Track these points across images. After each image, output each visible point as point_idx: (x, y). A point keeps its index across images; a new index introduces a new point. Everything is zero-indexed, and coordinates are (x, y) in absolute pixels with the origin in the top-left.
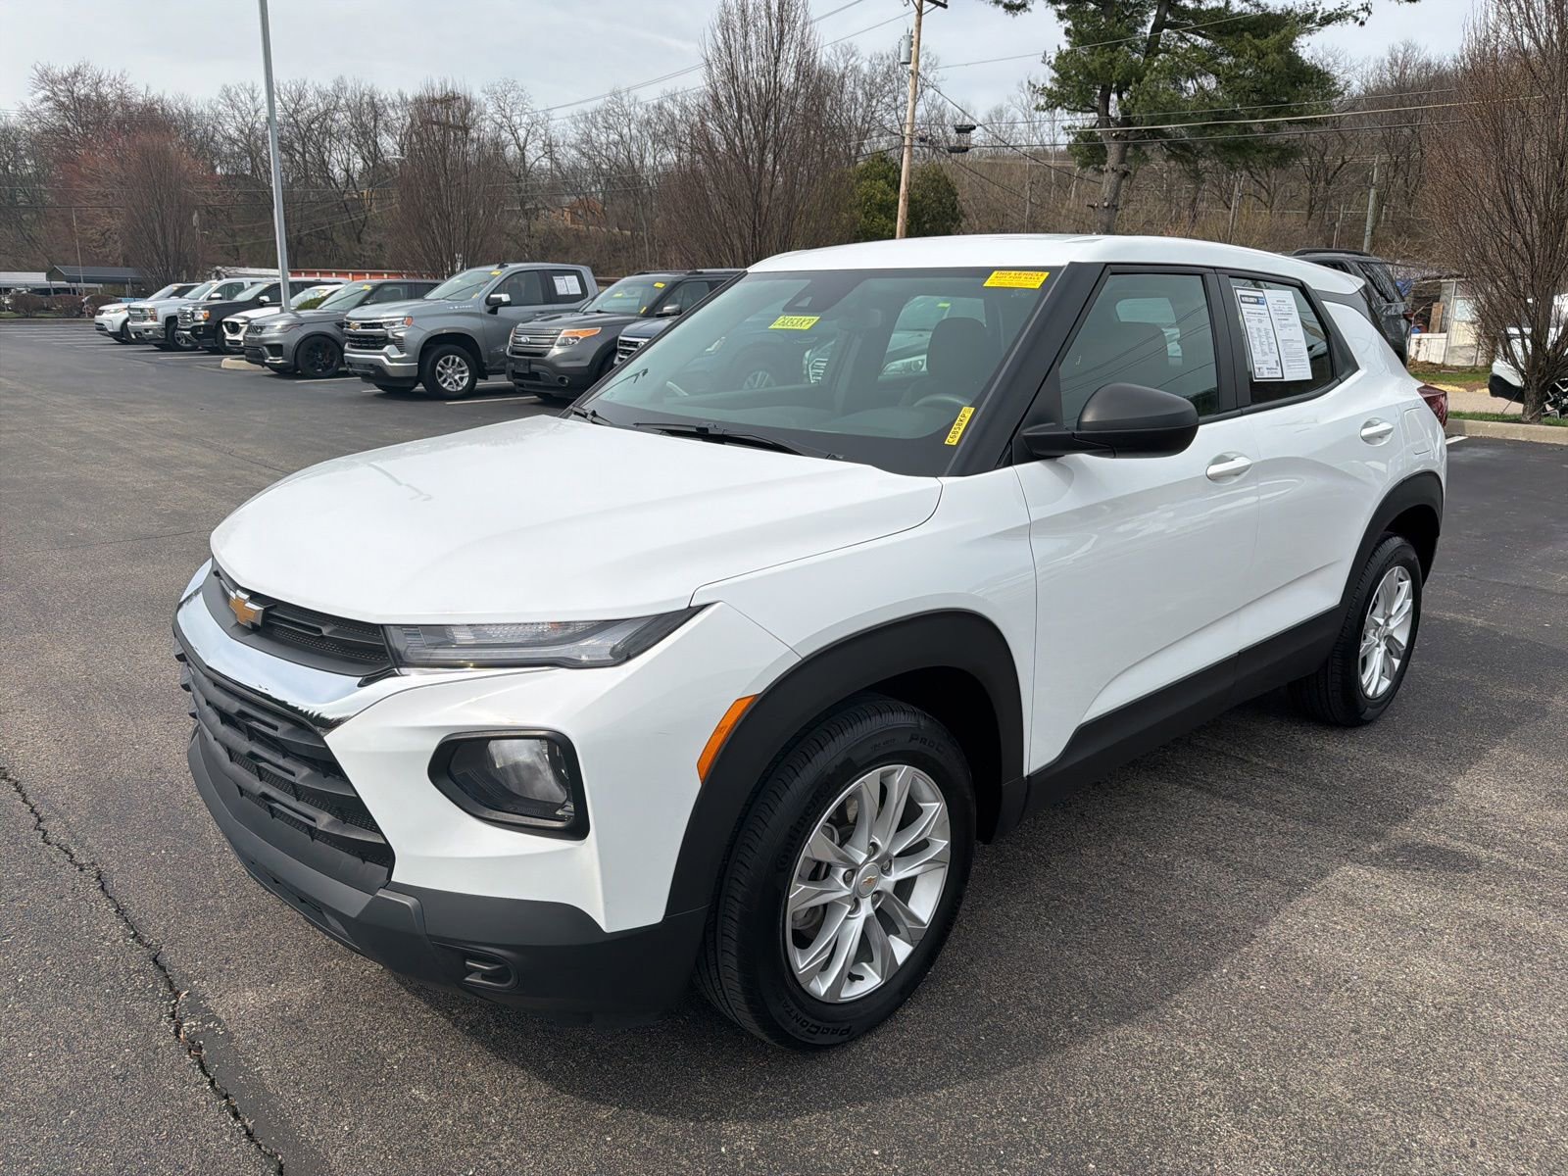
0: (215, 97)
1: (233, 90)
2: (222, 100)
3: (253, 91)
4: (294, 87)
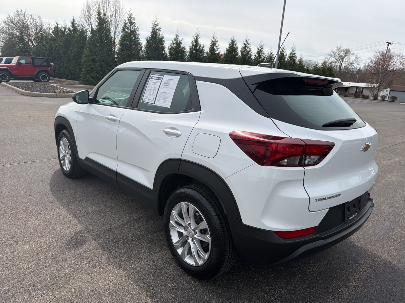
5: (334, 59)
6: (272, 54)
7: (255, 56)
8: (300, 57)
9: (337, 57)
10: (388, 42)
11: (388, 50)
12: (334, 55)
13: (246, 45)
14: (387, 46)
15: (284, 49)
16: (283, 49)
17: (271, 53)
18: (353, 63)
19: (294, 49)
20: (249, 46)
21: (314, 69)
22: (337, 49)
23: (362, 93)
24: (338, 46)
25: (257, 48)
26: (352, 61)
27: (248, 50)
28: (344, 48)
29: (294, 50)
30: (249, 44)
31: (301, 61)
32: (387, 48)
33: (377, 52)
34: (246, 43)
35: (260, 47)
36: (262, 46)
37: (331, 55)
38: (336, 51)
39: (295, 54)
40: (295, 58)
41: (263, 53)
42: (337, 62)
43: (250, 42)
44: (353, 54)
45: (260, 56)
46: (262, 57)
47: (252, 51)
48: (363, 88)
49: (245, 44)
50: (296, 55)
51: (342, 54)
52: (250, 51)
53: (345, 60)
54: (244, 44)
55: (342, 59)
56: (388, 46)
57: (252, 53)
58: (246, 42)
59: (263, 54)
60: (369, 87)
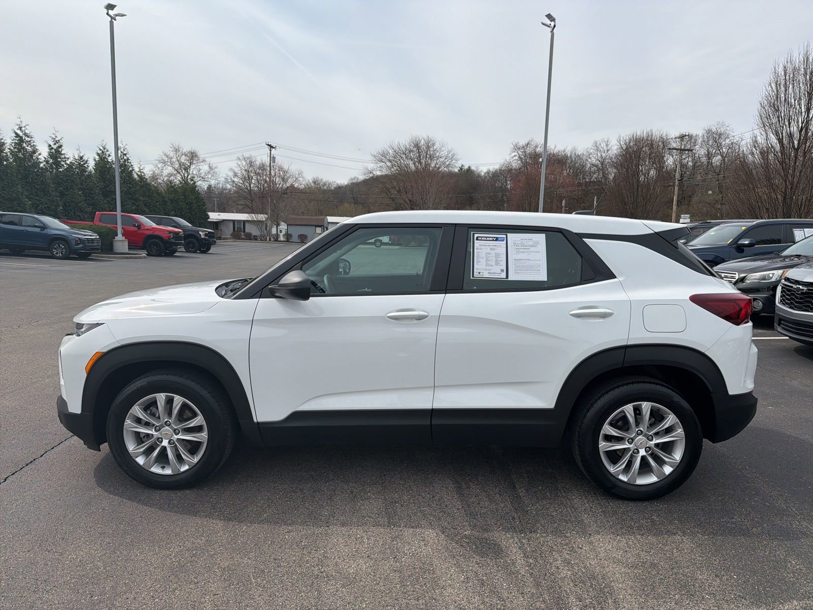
0: (590, 146)
1: (599, 142)
2: (593, 148)
3: (608, 142)
4: (628, 138)
5: (170, 168)
6: (84, 158)
7: (47, 162)
8: (139, 166)
9: (177, 166)
10: (270, 144)
11: (273, 159)
12: (169, 161)
13: (21, 137)
14: (269, 152)
15: (106, 150)
16: (104, 149)
17: (81, 158)
18: (207, 177)
19: (124, 150)
20: (29, 139)
21: (168, 189)
22: (172, 151)
23: (244, 231)
24: (175, 145)
25: (48, 145)
26: (205, 173)
27: (29, 148)
28: (186, 148)
29: (125, 153)
30: (28, 137)
31: (143, 174)
32: (269, 155)
33: (241, 158)
34: (21, 134)
35: (55, 144)
36: (59, 141)
37: (164, 162)
38: (172, 154)
39: (129, 161)
40: (131, 169)
41: (63, 156)
42: (178, 175)
43: (30, 132)
44: (204, 161)
45: (57, 164)
46: (63, 165)
47: (39, 152)
48: (244, 222)
49: (17, 135)
50: (131, 163)
51: (183, 159)
52: (34, 152)
53: (193, 171)
54: (14, 135)
55: (186, 169)
56: (271, 150)
57: (40, 157)
58: (21, 130)
59: (65, 158)
60: (254, 221)
